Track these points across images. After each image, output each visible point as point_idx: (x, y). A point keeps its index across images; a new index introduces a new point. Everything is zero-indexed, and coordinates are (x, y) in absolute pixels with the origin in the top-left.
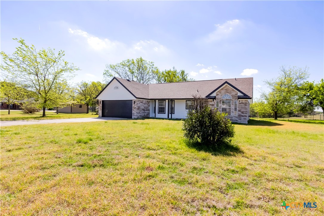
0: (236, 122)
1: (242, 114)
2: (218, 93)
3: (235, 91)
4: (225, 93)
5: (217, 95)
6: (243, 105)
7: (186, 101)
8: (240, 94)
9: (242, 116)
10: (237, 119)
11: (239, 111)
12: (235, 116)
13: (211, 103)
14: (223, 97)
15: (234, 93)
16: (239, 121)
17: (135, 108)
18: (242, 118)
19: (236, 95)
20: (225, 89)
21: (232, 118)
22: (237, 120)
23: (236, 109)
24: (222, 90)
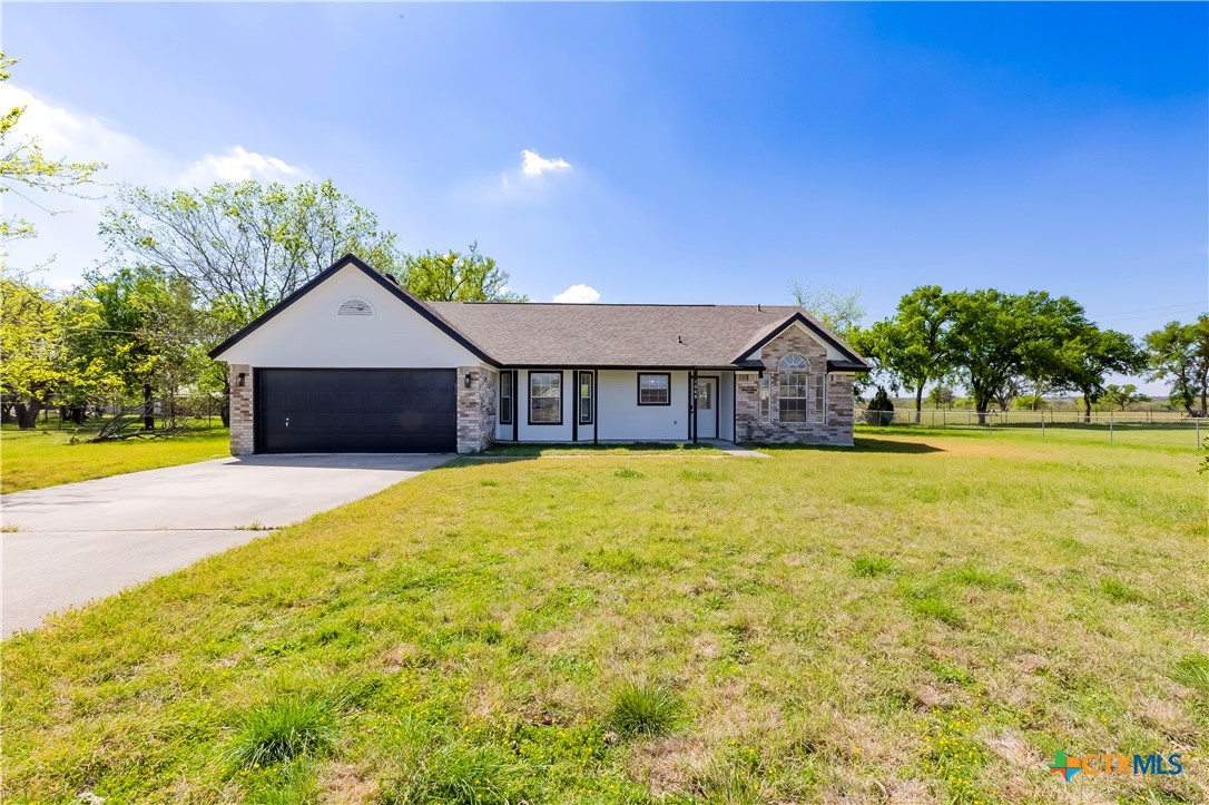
0: (821, 442)
1: (841, 419)
2: (769, 351)
3: (819, 345)
4: (789, 351)
5: (765, 356)
6: (841, 389)
7: (639, 374)
8: (833, 355)
9: (841, 424)
10: (824, 434)
11: (832, 407)
12: (819, 426)
13: (745, 384)
14: (783, 365)
15: (815, 353)
16: (832, 441)
17: (473, 404)
18: (840, 429)
19: (821, 360)
20: (790, 336)
21: (811, 430)
22: (824, 438)
23: (819, 403)
24: (781, 341)
